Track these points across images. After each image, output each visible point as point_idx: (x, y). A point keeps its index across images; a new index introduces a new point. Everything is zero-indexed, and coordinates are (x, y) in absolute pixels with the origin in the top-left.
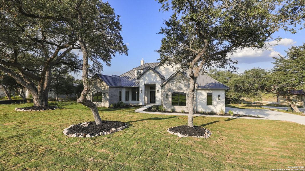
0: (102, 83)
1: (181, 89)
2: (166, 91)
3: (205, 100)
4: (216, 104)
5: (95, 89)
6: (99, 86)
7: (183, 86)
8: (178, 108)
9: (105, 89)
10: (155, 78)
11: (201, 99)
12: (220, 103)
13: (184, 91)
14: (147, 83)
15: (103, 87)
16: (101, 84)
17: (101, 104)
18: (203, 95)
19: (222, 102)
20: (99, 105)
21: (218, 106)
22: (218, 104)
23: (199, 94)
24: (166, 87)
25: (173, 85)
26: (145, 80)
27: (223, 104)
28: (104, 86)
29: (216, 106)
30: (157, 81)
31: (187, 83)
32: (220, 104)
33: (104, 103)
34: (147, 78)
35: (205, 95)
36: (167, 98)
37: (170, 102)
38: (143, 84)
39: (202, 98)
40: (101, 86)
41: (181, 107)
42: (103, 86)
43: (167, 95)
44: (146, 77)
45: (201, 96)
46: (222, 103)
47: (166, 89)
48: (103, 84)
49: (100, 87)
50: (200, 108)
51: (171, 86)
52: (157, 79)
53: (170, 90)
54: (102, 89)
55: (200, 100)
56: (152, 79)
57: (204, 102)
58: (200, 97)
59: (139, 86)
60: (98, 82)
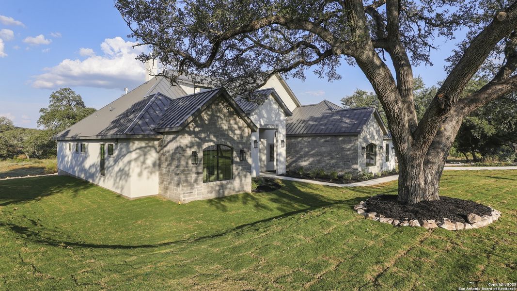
0: (235, 119)
3: (384, 154)
5: (212, 137)
6: (225, 127)
9: (242, 136)
10: (278, 114)
14: (265, 125)
15: (238, 132)
16: (232, 122)
17: (232, 183)
20: (226, 188)
26: (261, 116)
28: (240, 128)
30: (281, 121)
33: (241, 181)
34: (264, 112)
36: (363, 154)
38: (259, 126)
40: (231, 129)
42: (236, 126)
44: (262, 109)
48: (236, 123)
49: (227, 130)
52: (280, 115)
54: (235, 138)
56: (273, 116)
60: (222, 116)
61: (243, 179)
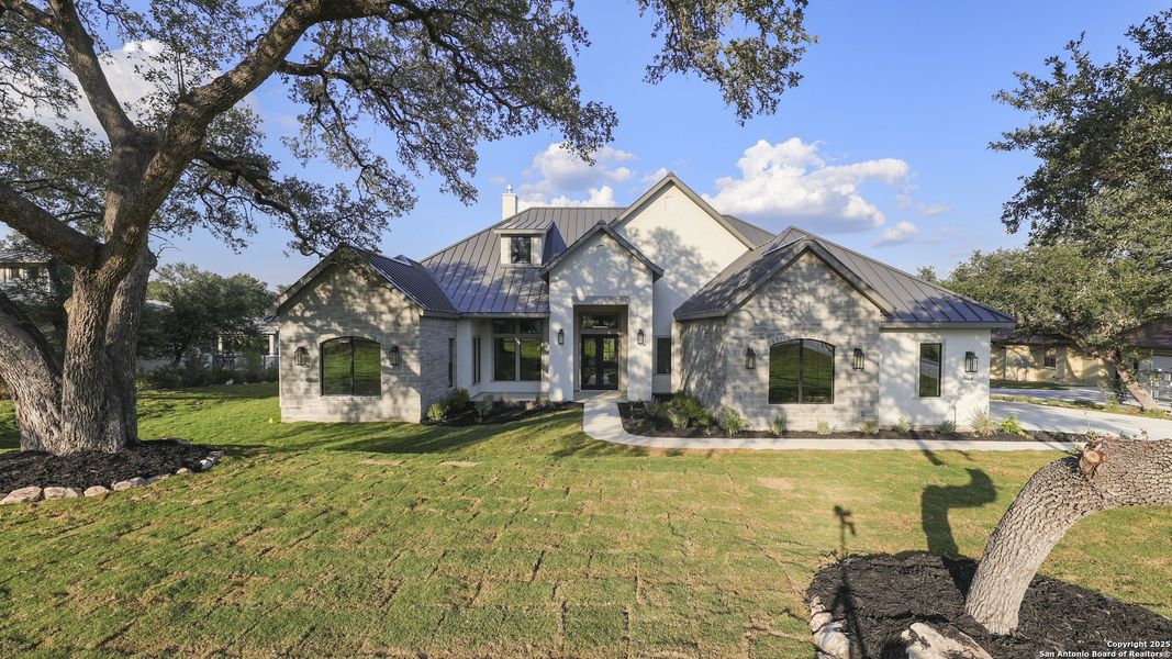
0: (381, 295)
1: (816, 325)
2: (742, 333)
3: (909, 372)
4: (955, 392)
5: (335, 326)
6: (360, 308)
7: (822, 312)
8: (800, 415)
9: (396, 324)
10: (627, 275)
11: (892, 372)
12: (973, 387)
13: (827, 334)
14: (587, 298)
15: (388, 317)
16: (376, 300)
17: (374, 404)
18: (902, 353)
19: (981, 380)
20: (364, 411)
21: (963, 397)
22: (963, 391)
23: (888, 347)
24: (745, 315)
25: (780, 308)
26: (576, 281)
27: (983, 389)
28: (392, 310)
29: (952, 397)
30: (637, 291)
31: (841, 300)
32: (972, 391)
33: (395, 401)
34: (585, 273)
35: (910, 352)
36: (751, 369)
37: (762, 385)
38: (569, 302)
39: (901, 366)
40: (372, 311)
41: (814, 410)
42: (383, 308)
43: (750, 353)
45: (894, 355)
46: (980, 385)
47: (743, 324)
48: (384, 301)
49: (364, 314)
50: (890, 408)
51: (767, 310)
53: (761, 329)
54: (382, 327)
55: (888, 374)
56: (614, 280)
57: (905, 381)
58: (888, 361)
59: (548, 311)
60: (353, 290)
61: (400, 399)
